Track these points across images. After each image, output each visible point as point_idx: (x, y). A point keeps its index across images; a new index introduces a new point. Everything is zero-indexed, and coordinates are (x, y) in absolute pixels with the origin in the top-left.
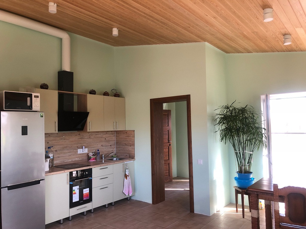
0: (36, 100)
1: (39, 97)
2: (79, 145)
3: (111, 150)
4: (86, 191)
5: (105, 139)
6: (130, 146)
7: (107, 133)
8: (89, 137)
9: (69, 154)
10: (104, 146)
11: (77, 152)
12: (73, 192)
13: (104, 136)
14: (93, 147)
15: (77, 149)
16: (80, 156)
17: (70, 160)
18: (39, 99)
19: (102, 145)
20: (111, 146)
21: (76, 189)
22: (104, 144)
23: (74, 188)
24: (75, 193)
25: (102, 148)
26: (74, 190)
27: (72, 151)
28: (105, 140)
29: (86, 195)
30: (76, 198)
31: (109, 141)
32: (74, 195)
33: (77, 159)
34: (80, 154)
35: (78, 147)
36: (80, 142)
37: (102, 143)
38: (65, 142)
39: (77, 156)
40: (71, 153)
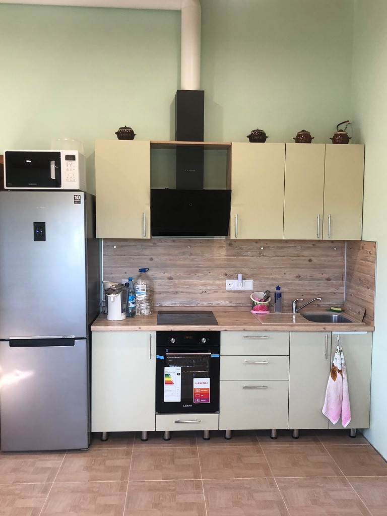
0: (69, 165)
1: (77, 158)
2: (230, 271)
3: (329, 291)
4: (202, 384)
5: (310, 260)
6: (368, 288)
7: (318, 245)
8: (260, 254)
9: (201, 288)
10: (306, 279)
11: (225, 285)
12: (166, 379)
13: (306, 253)
14: (268, 279)
15: (225, 279)
16: (231, 295)
17: (206, 303)
18: (76, 163)
19: (299, 277)
20: (328, 279)
21: (173, 373)
22: (304, 272)
23: (168, 370)
24: (171, 383)
25: (300, 282)
26: (168, 375)
27: (211, 282)
28: (308, 263)
29: (201, 394)
30: (173, 394)
31: (322, 267)
32: (167, 387)
33: (223, 302)
34: (233, 292)
35: (225, 275)
36: (233, 263)
37: (298, 272)
38: (193, 260)
39: (225, 295)
40: (208, 287)
